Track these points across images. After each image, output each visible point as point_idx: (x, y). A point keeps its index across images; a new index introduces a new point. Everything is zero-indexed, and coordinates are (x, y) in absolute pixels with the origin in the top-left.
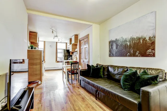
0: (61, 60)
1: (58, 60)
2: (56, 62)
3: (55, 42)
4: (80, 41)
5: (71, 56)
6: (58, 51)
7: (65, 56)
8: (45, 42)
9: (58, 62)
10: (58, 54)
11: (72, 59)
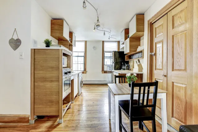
0: (109, 69)
1: (105, 69)
2: (102, 73)
3: (101, 41)
4: (151, 25)
5: (128, 62)
6: (106, 55)
7: (116, 63)
8: (86, 42)
9: (105, 72)
10: (105, 59)
11: (128, 69)
